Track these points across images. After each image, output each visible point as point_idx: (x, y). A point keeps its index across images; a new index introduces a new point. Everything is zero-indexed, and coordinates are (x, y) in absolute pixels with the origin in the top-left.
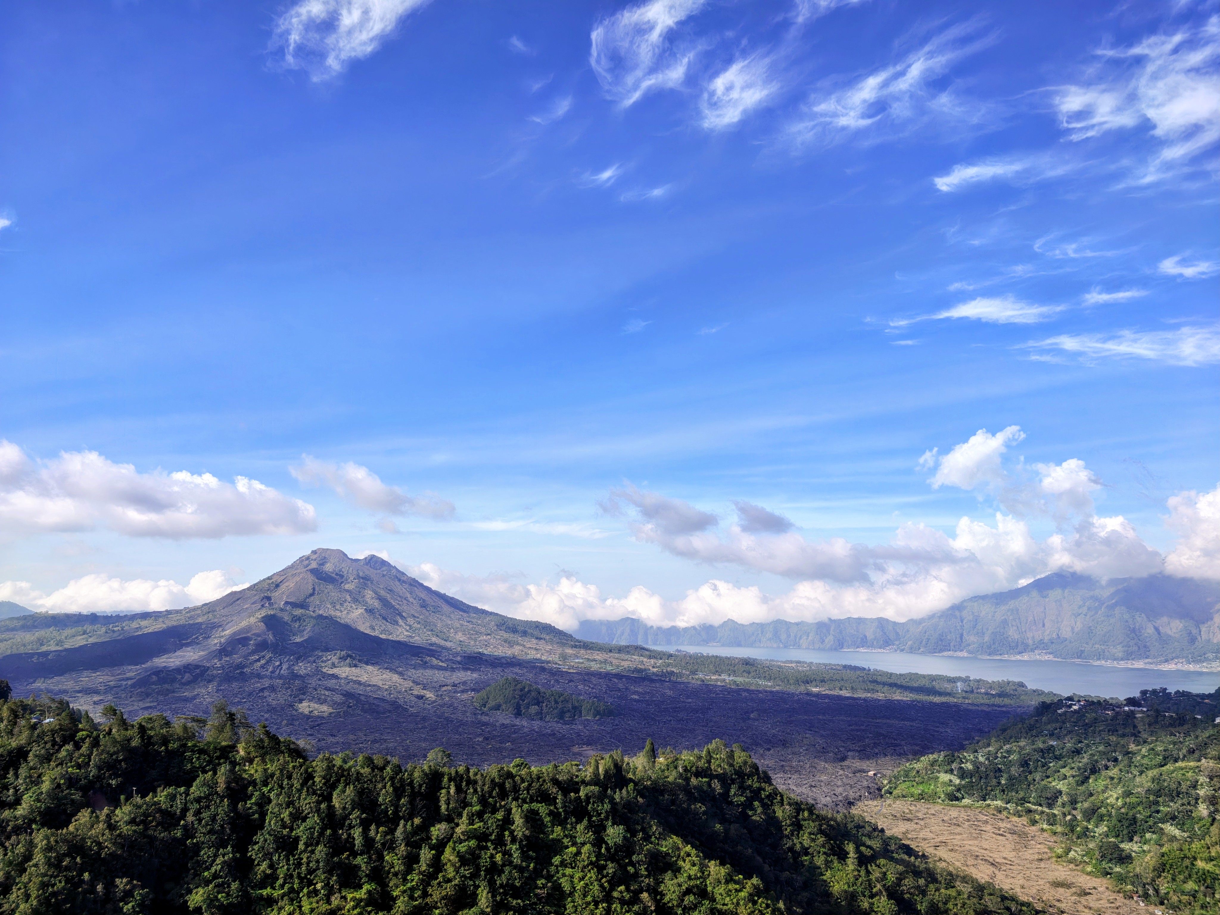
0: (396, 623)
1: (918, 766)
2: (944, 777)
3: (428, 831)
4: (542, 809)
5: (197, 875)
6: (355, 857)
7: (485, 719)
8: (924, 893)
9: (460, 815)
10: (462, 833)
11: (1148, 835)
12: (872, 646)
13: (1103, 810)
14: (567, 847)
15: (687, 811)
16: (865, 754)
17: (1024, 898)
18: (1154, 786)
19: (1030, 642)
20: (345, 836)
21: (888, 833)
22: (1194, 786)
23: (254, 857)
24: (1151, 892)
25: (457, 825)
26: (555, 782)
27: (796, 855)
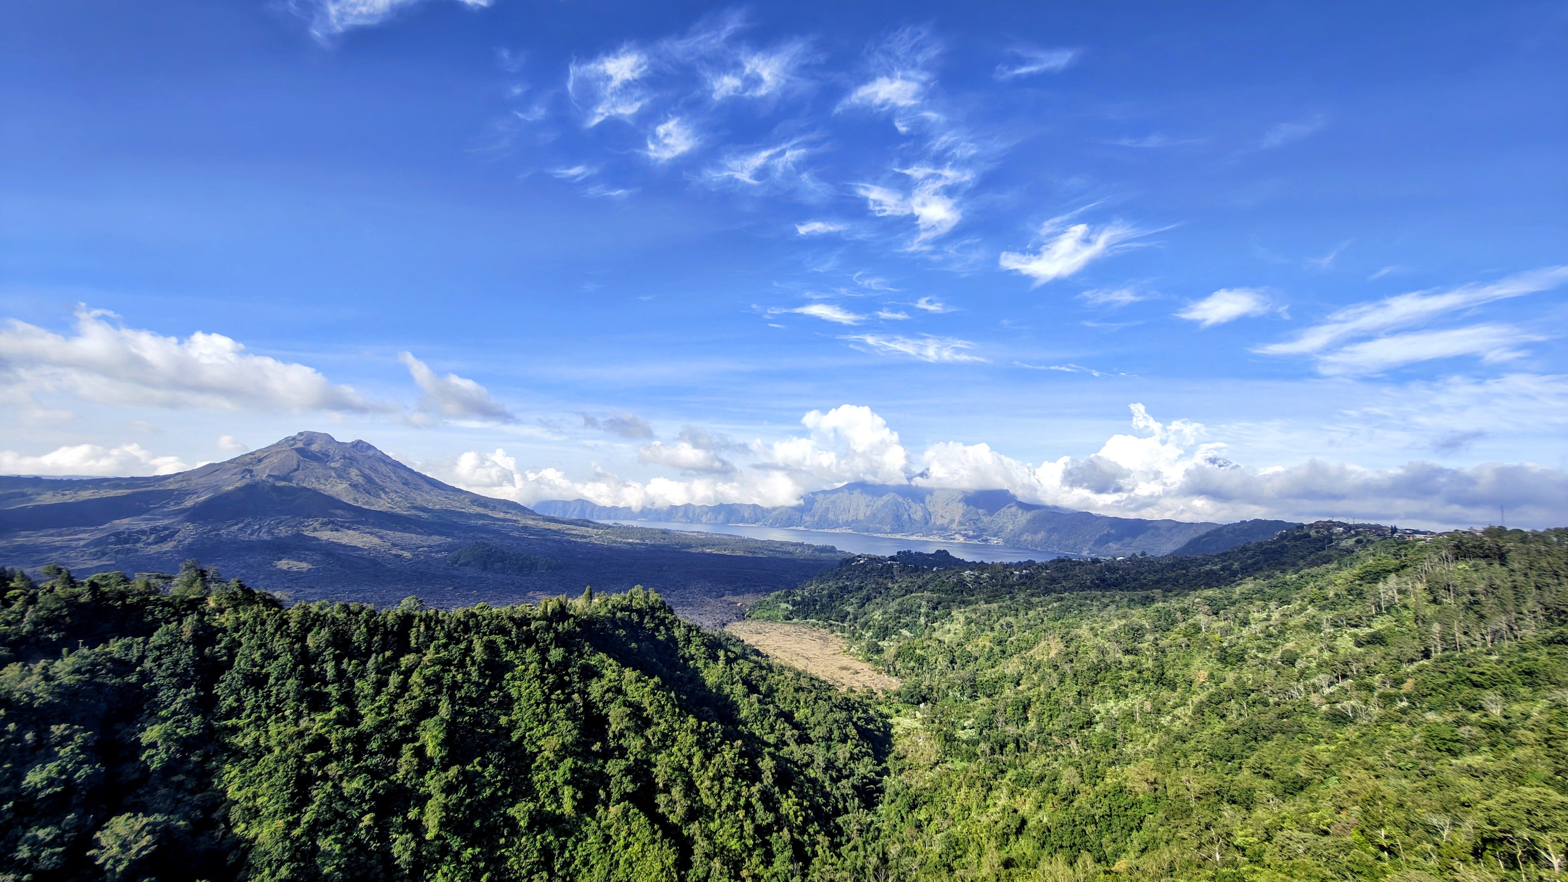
0: (379, 496)
1: (768, 599)
2: (784, 606)
3: (398, 660)
4: (500, 639)
5: (153, 714)
6: (326, 686)
7: (456, 573)
8: (765, 679)
9: (428, 647)
10: (429, 661)
11: (893, 636)
12: (747, 522)
13: (871, 623)
14: (518, 666)
15: (613, 635)
16: (736, 593)
17: (822, 678)
18: (899, 608)
19: (841, 522)
20: (318, 669)
21: (746, 643)
22: (919, 608)
23: (219, 694)
24: (892, 669)
25: (425, 655)
26: (511, 619)
27: (686, 660)
